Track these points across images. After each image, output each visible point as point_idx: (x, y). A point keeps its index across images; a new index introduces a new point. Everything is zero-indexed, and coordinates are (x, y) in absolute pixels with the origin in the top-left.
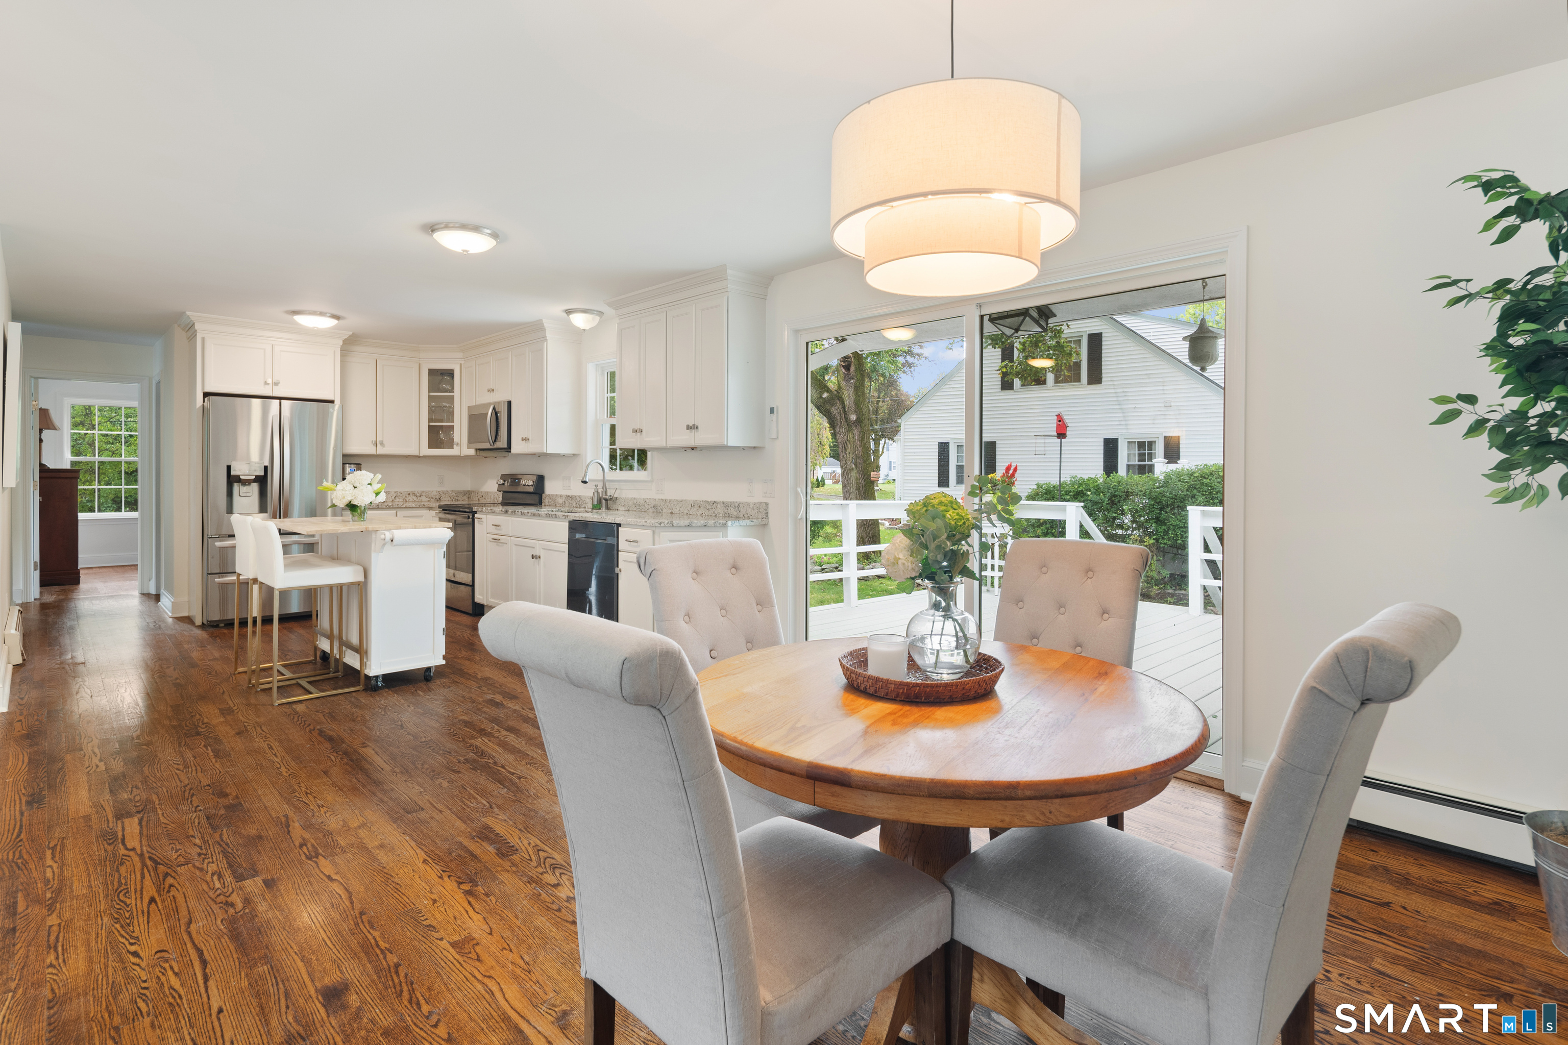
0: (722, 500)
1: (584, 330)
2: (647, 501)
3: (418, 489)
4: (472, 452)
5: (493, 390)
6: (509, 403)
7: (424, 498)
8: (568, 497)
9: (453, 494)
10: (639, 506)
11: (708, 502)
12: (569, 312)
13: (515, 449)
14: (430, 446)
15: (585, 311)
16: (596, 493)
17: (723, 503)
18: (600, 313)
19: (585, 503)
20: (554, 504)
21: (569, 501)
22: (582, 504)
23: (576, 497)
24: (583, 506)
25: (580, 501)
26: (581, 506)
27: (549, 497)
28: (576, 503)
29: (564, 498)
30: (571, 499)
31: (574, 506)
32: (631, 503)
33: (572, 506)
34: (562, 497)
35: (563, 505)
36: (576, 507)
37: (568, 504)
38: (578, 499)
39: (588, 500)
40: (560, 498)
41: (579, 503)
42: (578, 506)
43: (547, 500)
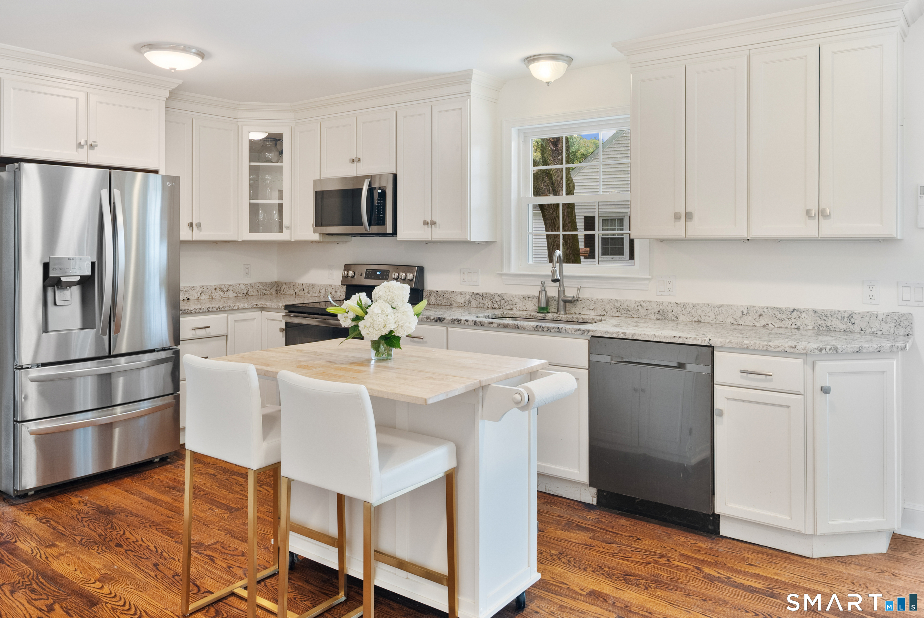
0: (811, 307)
1: (548, 83)
2: (645, 305)
3: (224, 282)
4: (316, 237)
5: (359, 160)
6: (395, 177)
7: (231, 294)
8: (476, 295)
9: (261, 287)
10: (628, 310)
11: (779, 310)
12: (531, 59)
13: (401, 234)
14: (251, 231)
15: (554, 57)
16: (543, 293)
17: (815, 311)
18: (569, 60)
19: (512, 304)
20: (447, 303)
21: (479, 300)
22: (505, 304)
23: (493, 296)
24: (508, 307)
25: (500, 300)
26: (503, 307)
27: (435, 294)
28: (493, 303)
29: (468, 297)
30: (482, 298)
31: (489, 306)
32: (608, 306)
33: (486, 307)
34: (464, 295)
35: (466, 305)
36: (493, 308)
37: (477, 304)
38: (497, 299)
39: (516, 300)
40: (459, 295)
41: (499, 303)
42: (497, 307)
43: (434, 297)
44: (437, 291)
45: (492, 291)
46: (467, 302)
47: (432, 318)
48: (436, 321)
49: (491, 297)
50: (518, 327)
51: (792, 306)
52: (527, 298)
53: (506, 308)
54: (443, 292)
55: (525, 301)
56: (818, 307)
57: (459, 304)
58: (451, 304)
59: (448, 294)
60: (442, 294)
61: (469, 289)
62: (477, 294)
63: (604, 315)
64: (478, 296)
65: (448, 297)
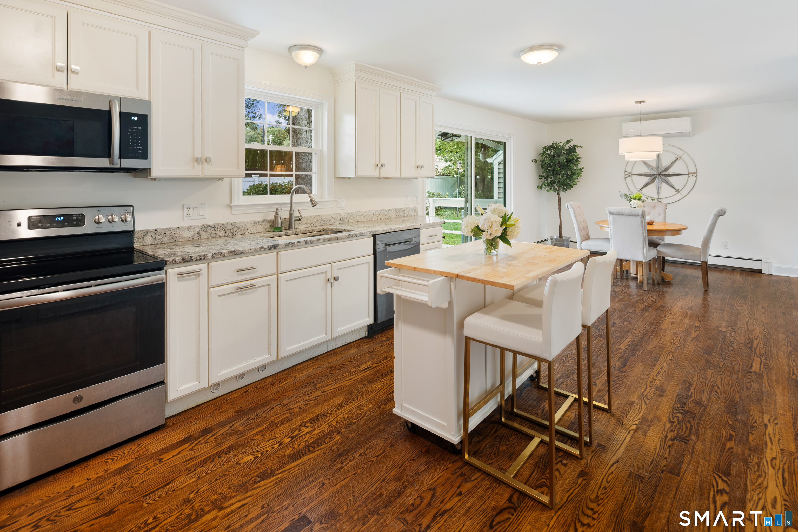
1: (306, 67)
16: (278, 217)
19: (245, 230)
20: (170, 240)
21: (210, 232)
22: (238, 231)
23: (226, 226)
24: (241, 233)
25: (233, 228)
26: (236, 233)
27: (153, 234)
28: (226, 232)
29: (197, 230)
30: (213, 229)
31: (221, 235)
32: (314, 220)
33: (218, 236)
34: (193, 229)
35: (195, 239)
36: (225, 236)
37: (208, 235)
38: (230, 227)
39: (248, 226)
40: (186, 230)
41: (231, 231)
42: (230, 234)
43: (150, 237)
44: (156, 230)
45: (224, 222)
46: (196, 235)
47: (266, 247)
48: (270, 249)
49: (223, 227)
50: (337, 238)
51: (389, 208)
52: (257, 223)
53: (238, 234)
54: (164, 229)
55: (256, 226)
56: (396, 207)
57: (186, 239)
58: (176, 241)
59: (172, 231)
60: (163, 232)
61: (197, 222)
62: (208, 226)
63: (312, 227)
64: (209, 228)
65: (171, 234)
